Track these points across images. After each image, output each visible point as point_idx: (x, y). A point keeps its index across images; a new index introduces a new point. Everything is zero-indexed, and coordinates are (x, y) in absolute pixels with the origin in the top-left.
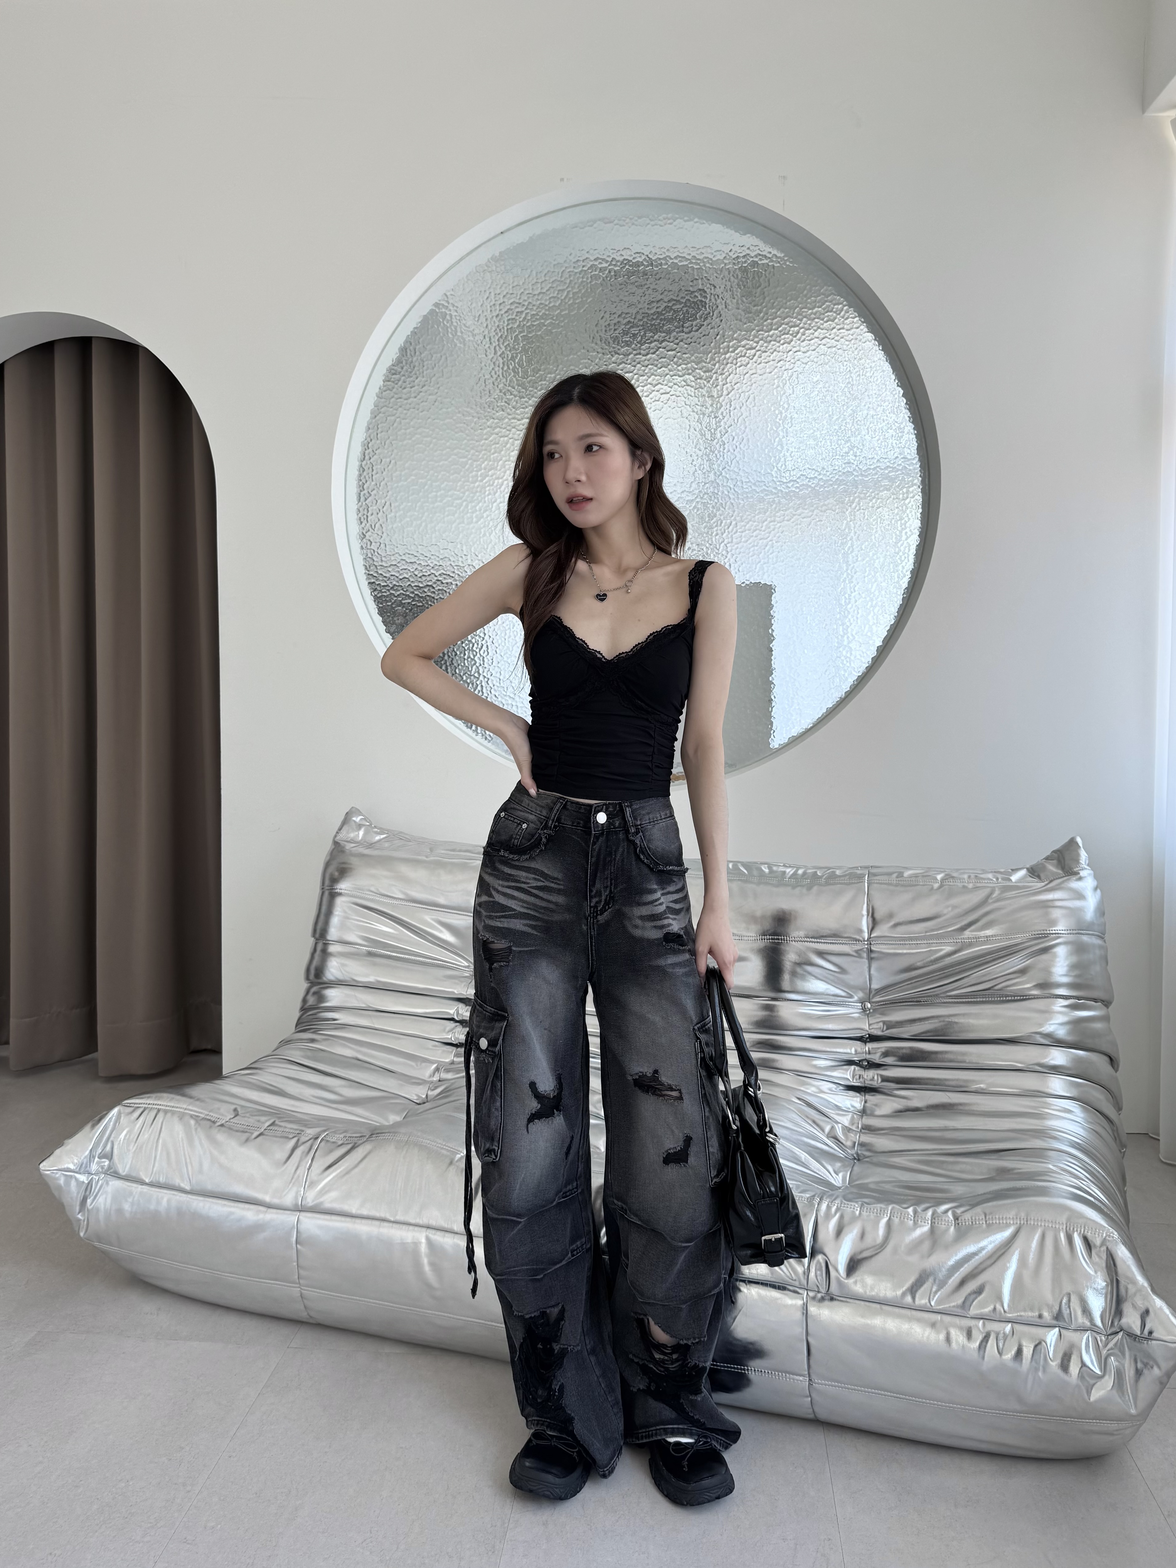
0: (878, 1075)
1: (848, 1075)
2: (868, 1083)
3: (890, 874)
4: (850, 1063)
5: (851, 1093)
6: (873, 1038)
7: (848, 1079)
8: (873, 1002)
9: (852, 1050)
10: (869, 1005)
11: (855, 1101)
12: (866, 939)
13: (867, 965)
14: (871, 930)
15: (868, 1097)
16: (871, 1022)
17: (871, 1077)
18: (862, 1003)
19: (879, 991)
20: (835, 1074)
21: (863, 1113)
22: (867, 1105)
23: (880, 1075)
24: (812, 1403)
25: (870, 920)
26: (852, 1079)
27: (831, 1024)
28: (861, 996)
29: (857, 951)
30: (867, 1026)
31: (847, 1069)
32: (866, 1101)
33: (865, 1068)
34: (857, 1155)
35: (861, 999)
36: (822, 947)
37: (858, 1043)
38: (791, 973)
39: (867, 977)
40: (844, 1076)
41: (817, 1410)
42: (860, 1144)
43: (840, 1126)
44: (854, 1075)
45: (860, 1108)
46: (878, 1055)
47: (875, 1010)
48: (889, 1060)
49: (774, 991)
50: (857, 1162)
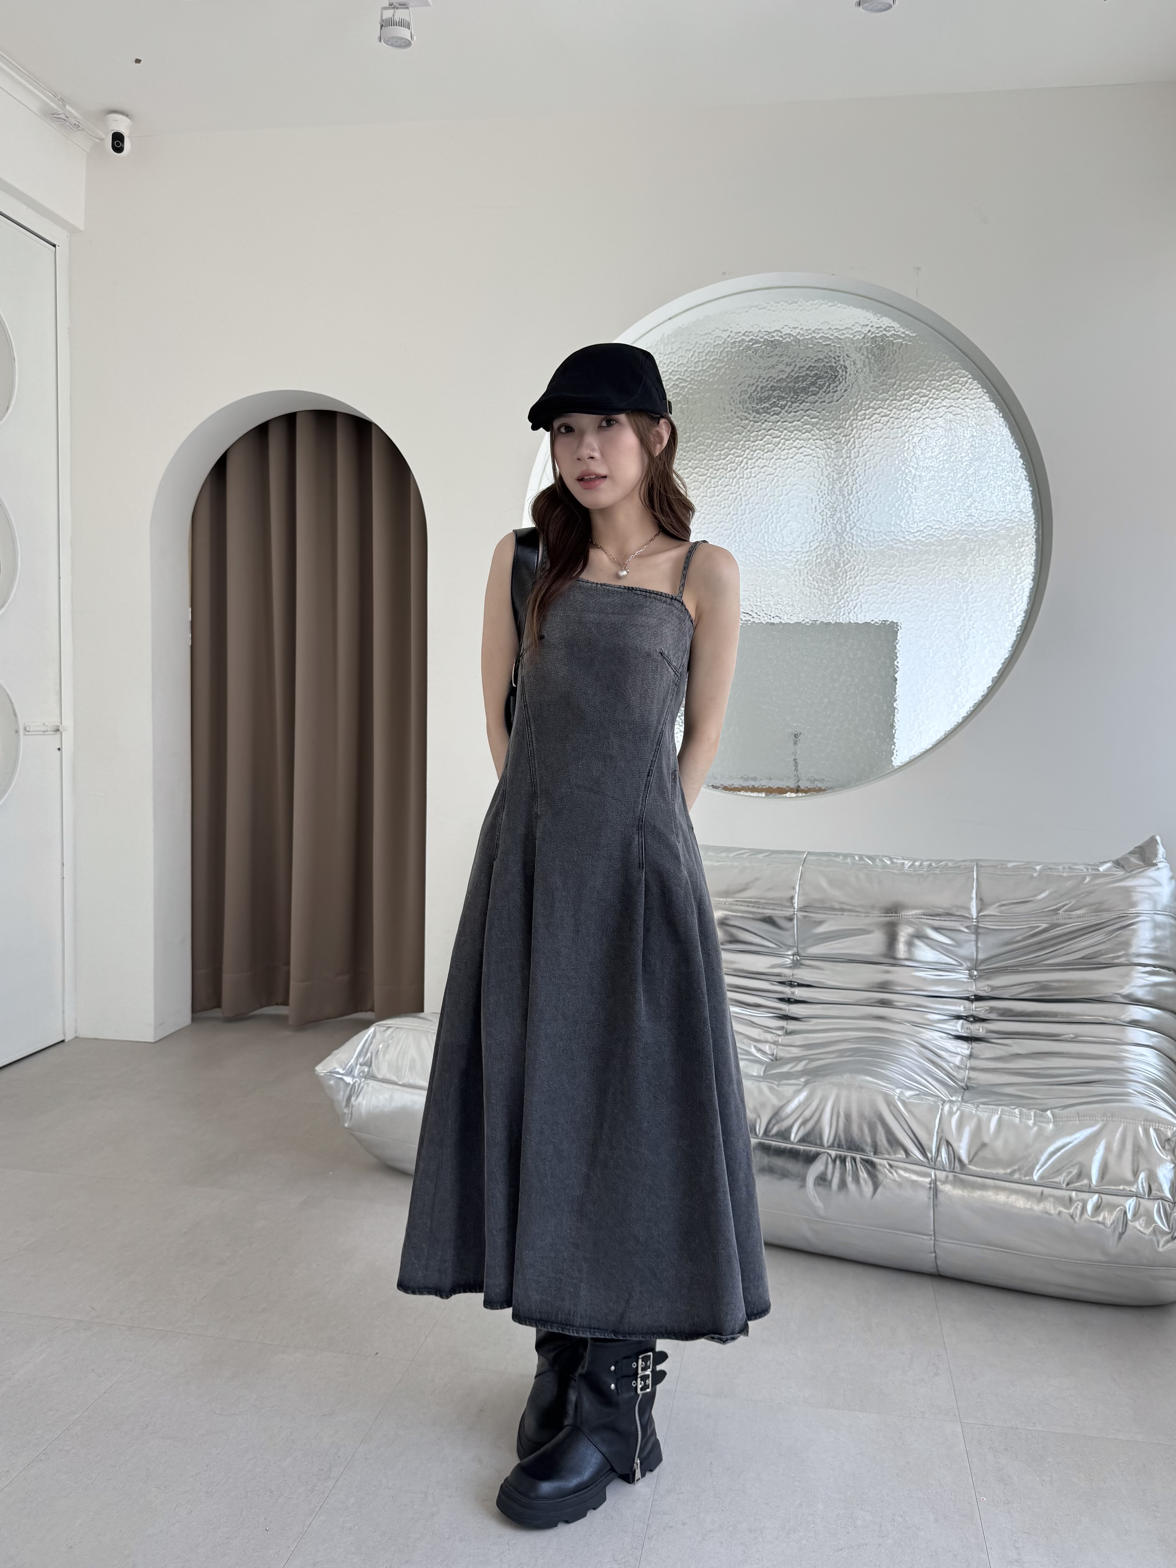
0: (982, 1028)
1: (959, 1027)
2: (974, 1033)
3: (995, 867)
4: (959, 1017)
6: (978, 998)
7: (958, 1031)
8: (979, 970)
9: (960, 1008)
10: (975, 973)
12: (974, 917)
13: (975, 939)
14: (978, 910)
15: (975, 1045)
16: (975, 986)
17: (979, 1029)
18: (969, 971)
19: (984, 961)
20: (947, 1026)
21: (971, 1056)
22: (973, 1051)
23: (986, 1028)
24: (936, 1257)
25: (979, 902)
26: (960, 1031)
27: (943, 987)
28: (969, 964)
29: (967, 927)
30: (973, 989)
31: (957, 1023)
32: (972, 1048)
33: (972, 1022)
34: (967, 1086)
35: (969, 967)
36: (937, 923)
37: (966, 1002)
38: (910, 944)
39: (975, 948)
40: (954, 1028)
41: (939, 1263)
42: (969, 1078)
43: (952, 1065)
44: (962, 1027)
45: (967, 1052)
46: (983, 1012)
47: (980, 977)
48: (993, 1016)
49: (895, 958)
50: (967, 1091)
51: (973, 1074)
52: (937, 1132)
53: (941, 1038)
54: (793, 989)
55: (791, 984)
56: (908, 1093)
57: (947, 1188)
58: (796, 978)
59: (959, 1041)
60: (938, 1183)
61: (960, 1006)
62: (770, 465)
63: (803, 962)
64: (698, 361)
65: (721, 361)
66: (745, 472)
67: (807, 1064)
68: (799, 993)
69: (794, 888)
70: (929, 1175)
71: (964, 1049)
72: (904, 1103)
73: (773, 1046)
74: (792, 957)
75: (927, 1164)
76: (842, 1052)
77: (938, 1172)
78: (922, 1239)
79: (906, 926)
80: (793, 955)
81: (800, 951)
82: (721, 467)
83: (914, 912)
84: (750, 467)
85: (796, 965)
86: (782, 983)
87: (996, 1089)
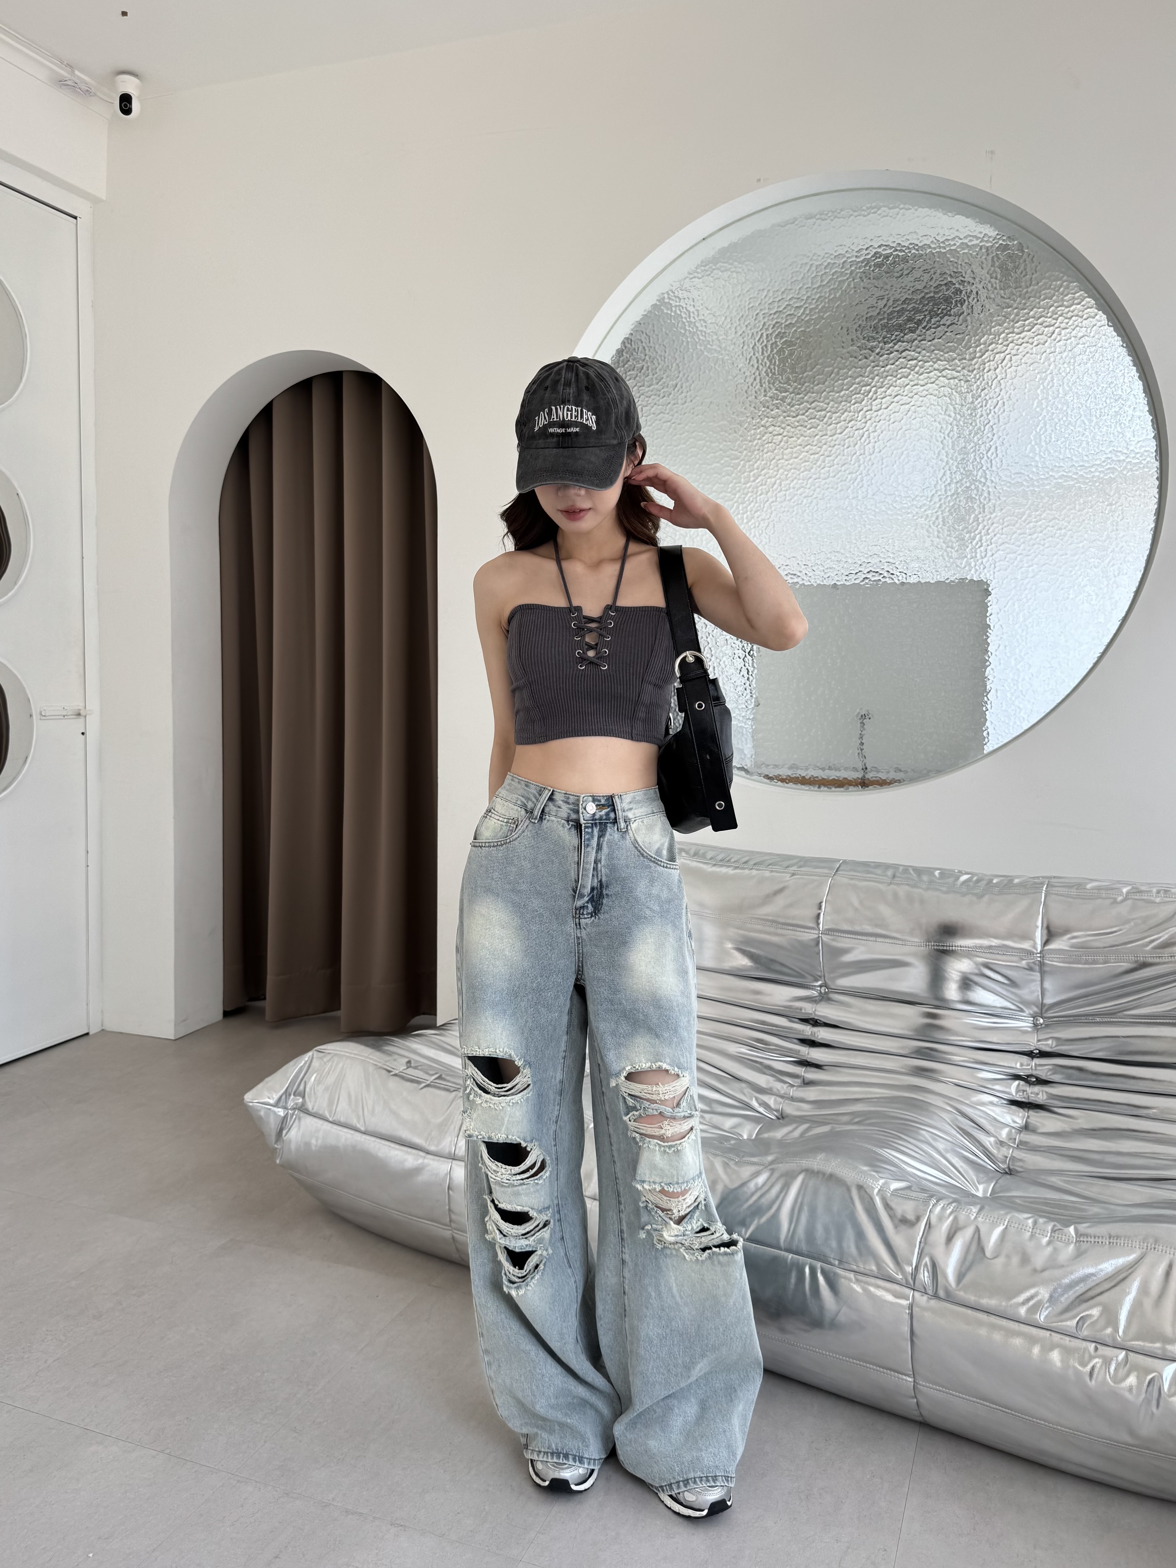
0: (1042, 1091)
1: (1014, 1089)
2: (1033, 1098)
3: (1071, 886)
4: (1017, 1077)
5: (1014, 1107)
6: (1043, 1054)
7: (1013, 1094)
8: (1046, 1018)
9: (1019, 1065)
10: (1041, 1021)
11: (1018, 1117)
12: (1039, 951)
13: (1039, 978)
14: (1046, 943)
15: (1031, 1113)
16: (1040, 1038)
17: (1039, 1094)
18: (1034, 1018)
19: (1051, 1006)
20: (997, 1087)
21: (1026, 1128)
22: (1029, 1120)
23: (1046, 1092)
24: (918, 1402)
25: (1046, 932)
26: (1016, 1094)
27: (999, 1037)
28: (1032, 1010)
29: (1030, 964)
30: (1033, 1042)
31: (1013, 1084)
32: (1028, 1117)
33: (1031, 1084)
34: (1009, 1168)
35: (1033, 1014)
36: (991, 958)
37: (1025, 1059)
38: (962, 985)
39: (1040, 991)
40: (1008, 1090)
42: (1013, 1158)
43: (992, 1139)
44: (1019, 1088)
45: (1021, 1124)
46: (1046, 1071)
47: (1047, 1026)
48: (1058, 1077)
49: (942, 1000)
50: (1006, 1176)
52: (920, 1243)
53: (989, 1102)
54: (815, 1029)
55: (813, 1023)
57: (929, 1317)
58: (820, 1016)
60: (916, 1309)
61: (1017, 1063)
63: (832, 996)
67: (805, 1130)
68: (822, 1034)
69: (820, 906)
70: (907, 1297)
72: (884, 1200)
73: (779, 1100)
74: (819, 989)
75: (902, 1282)
77: (917, 1294)
78: (900, 1378)
79: (952, 959)
80: (821, 986)
81: (828, 982)
83: (977, 941)
85: (824, 998)
86: (804, 1021)
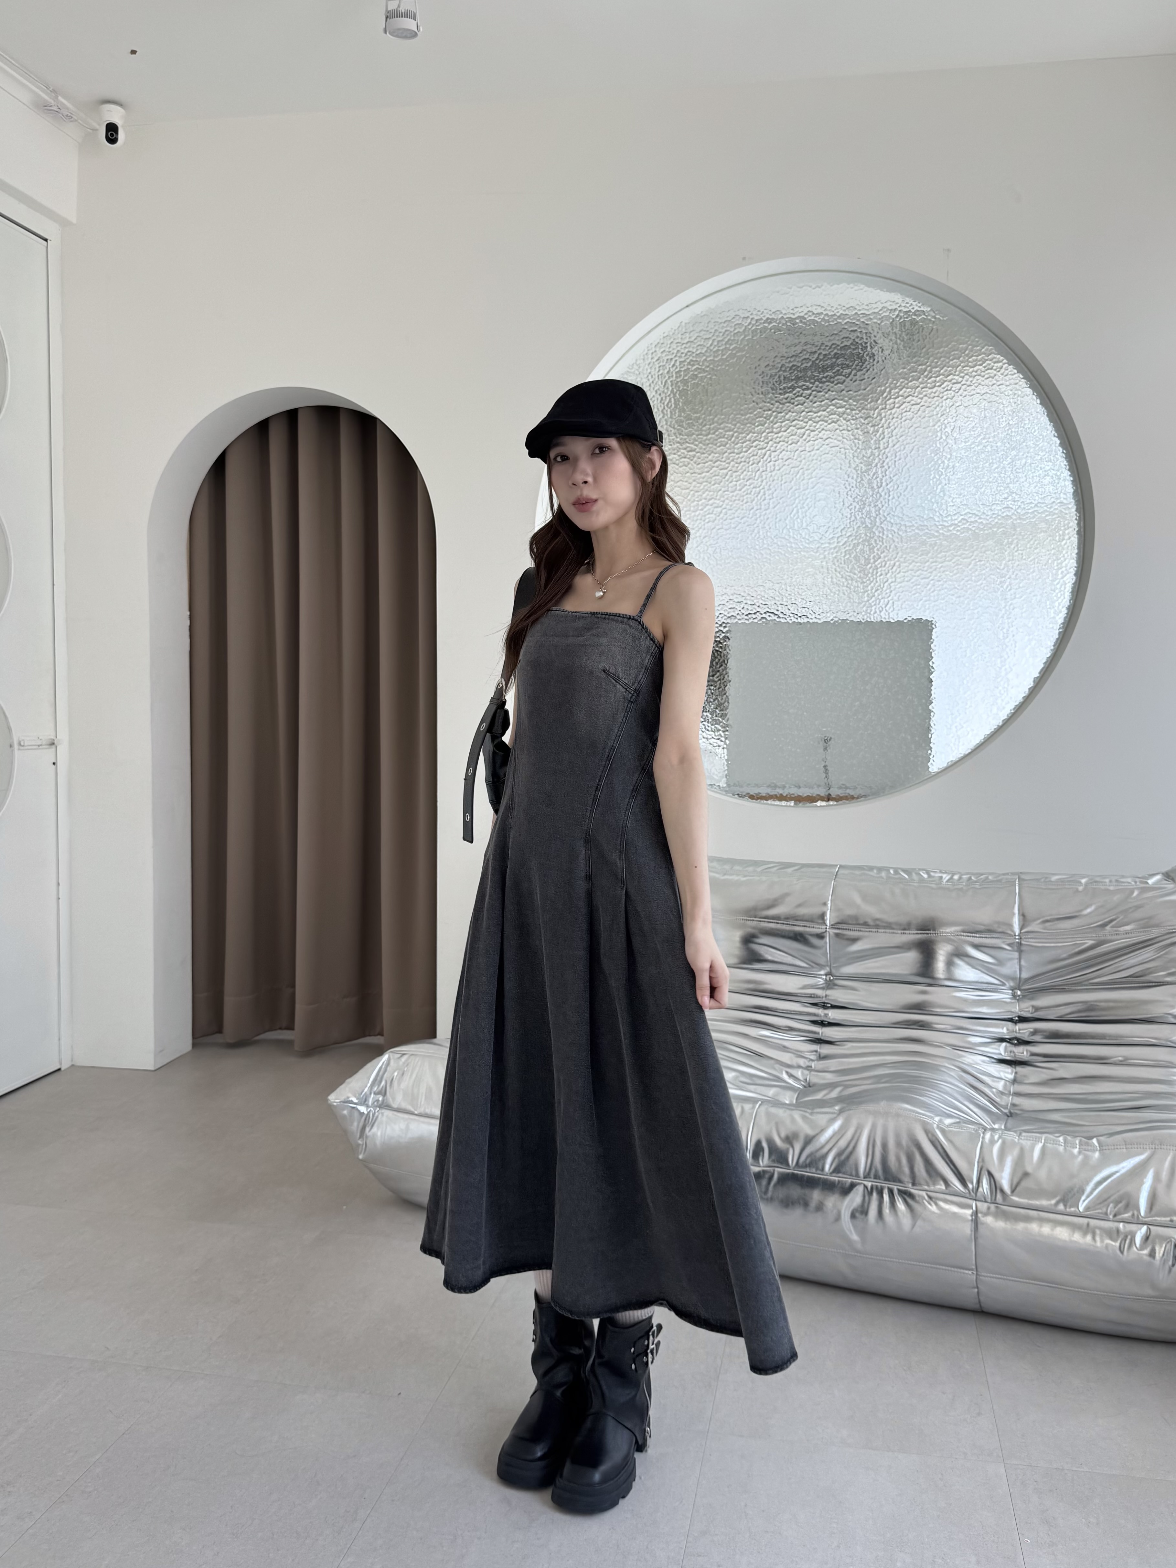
0: (1027, 1051)
1: (1002, 1050)
2: (1018, 1057)
3: (1038, 880)
4: (1002, 1040)
6: (1022, 1020)
7: (1001, 1054)
8: (1022, 990)
9: (1003, 1030)
10: (1019, 993)
12: (1017, 934)
13: (1017, 957)
14: (1021, 926)
15: (1018, 1068)
16: (1020, 1006)
17: (1022, 1052)
18: (1012, 990)
19: (1027, 980)
20: (989, 1049)
21: (1014, 1081)
22: (1017, 1076)
23: (1030, 1051)
24: (978, 1293)
25: (1021, 917)
26: (1003, 1054)
27: (985, 1008)
28: (1012, 984)
29: (1009, 945)
30: (1017, 1009)
31: (1000, 1046)
32: (1016, 1073)
33: (1015, 1045)
34: (1010, 1112)
35: (1012, 987)
36: (977, 941)
37: (1009, 1023)
38: (950, 964)
39: (1018, 967)
40: (997, 1051)
41: (982, 1299)
42: (1014, 1105)
43: (994, 1090)
44: (1006, 1049)
45: (1011, 1077)
46: (1027, 1034)
47: (1024, 996)
48: (1037, 1038)
49: (933, 978)
50: (1010, 1118)
51: (1017, 1100)
52: (978, 1162)
53: (984, 1062)
54: (826, 1011)
55: (824, 1006)
56: (948, 1121)
57: (989, 1220)
58: (829, 1000)
59: (1003, 1065)
60: (979, 1215)
61: (1003, 1029)
62: (795, 458)
63: (837, 982)
64: (718, 350)
65: (741, 350)
66: (768, 465)
67: (841, 1091)
68: (833, 1015)
69: (825, 904)
70: (970, 1207)
71: (1008, 1073)
72: (943, 1132)
73: (806, 1072)
74: (824, 977)
75: (968, 1195)
76: (879, 1078)
77: (979, 1204)
78: (964, 1273)
79: (946, 944)
80: (826, 975)
81: (834, 971)
82: (743, 460)
83: (953, 929)
84: (773, 459)
85: (830, 985)
86: (815, 1005)
87: (1041, 1116)
